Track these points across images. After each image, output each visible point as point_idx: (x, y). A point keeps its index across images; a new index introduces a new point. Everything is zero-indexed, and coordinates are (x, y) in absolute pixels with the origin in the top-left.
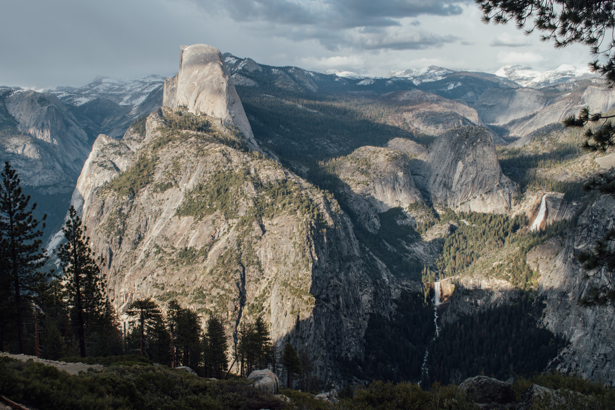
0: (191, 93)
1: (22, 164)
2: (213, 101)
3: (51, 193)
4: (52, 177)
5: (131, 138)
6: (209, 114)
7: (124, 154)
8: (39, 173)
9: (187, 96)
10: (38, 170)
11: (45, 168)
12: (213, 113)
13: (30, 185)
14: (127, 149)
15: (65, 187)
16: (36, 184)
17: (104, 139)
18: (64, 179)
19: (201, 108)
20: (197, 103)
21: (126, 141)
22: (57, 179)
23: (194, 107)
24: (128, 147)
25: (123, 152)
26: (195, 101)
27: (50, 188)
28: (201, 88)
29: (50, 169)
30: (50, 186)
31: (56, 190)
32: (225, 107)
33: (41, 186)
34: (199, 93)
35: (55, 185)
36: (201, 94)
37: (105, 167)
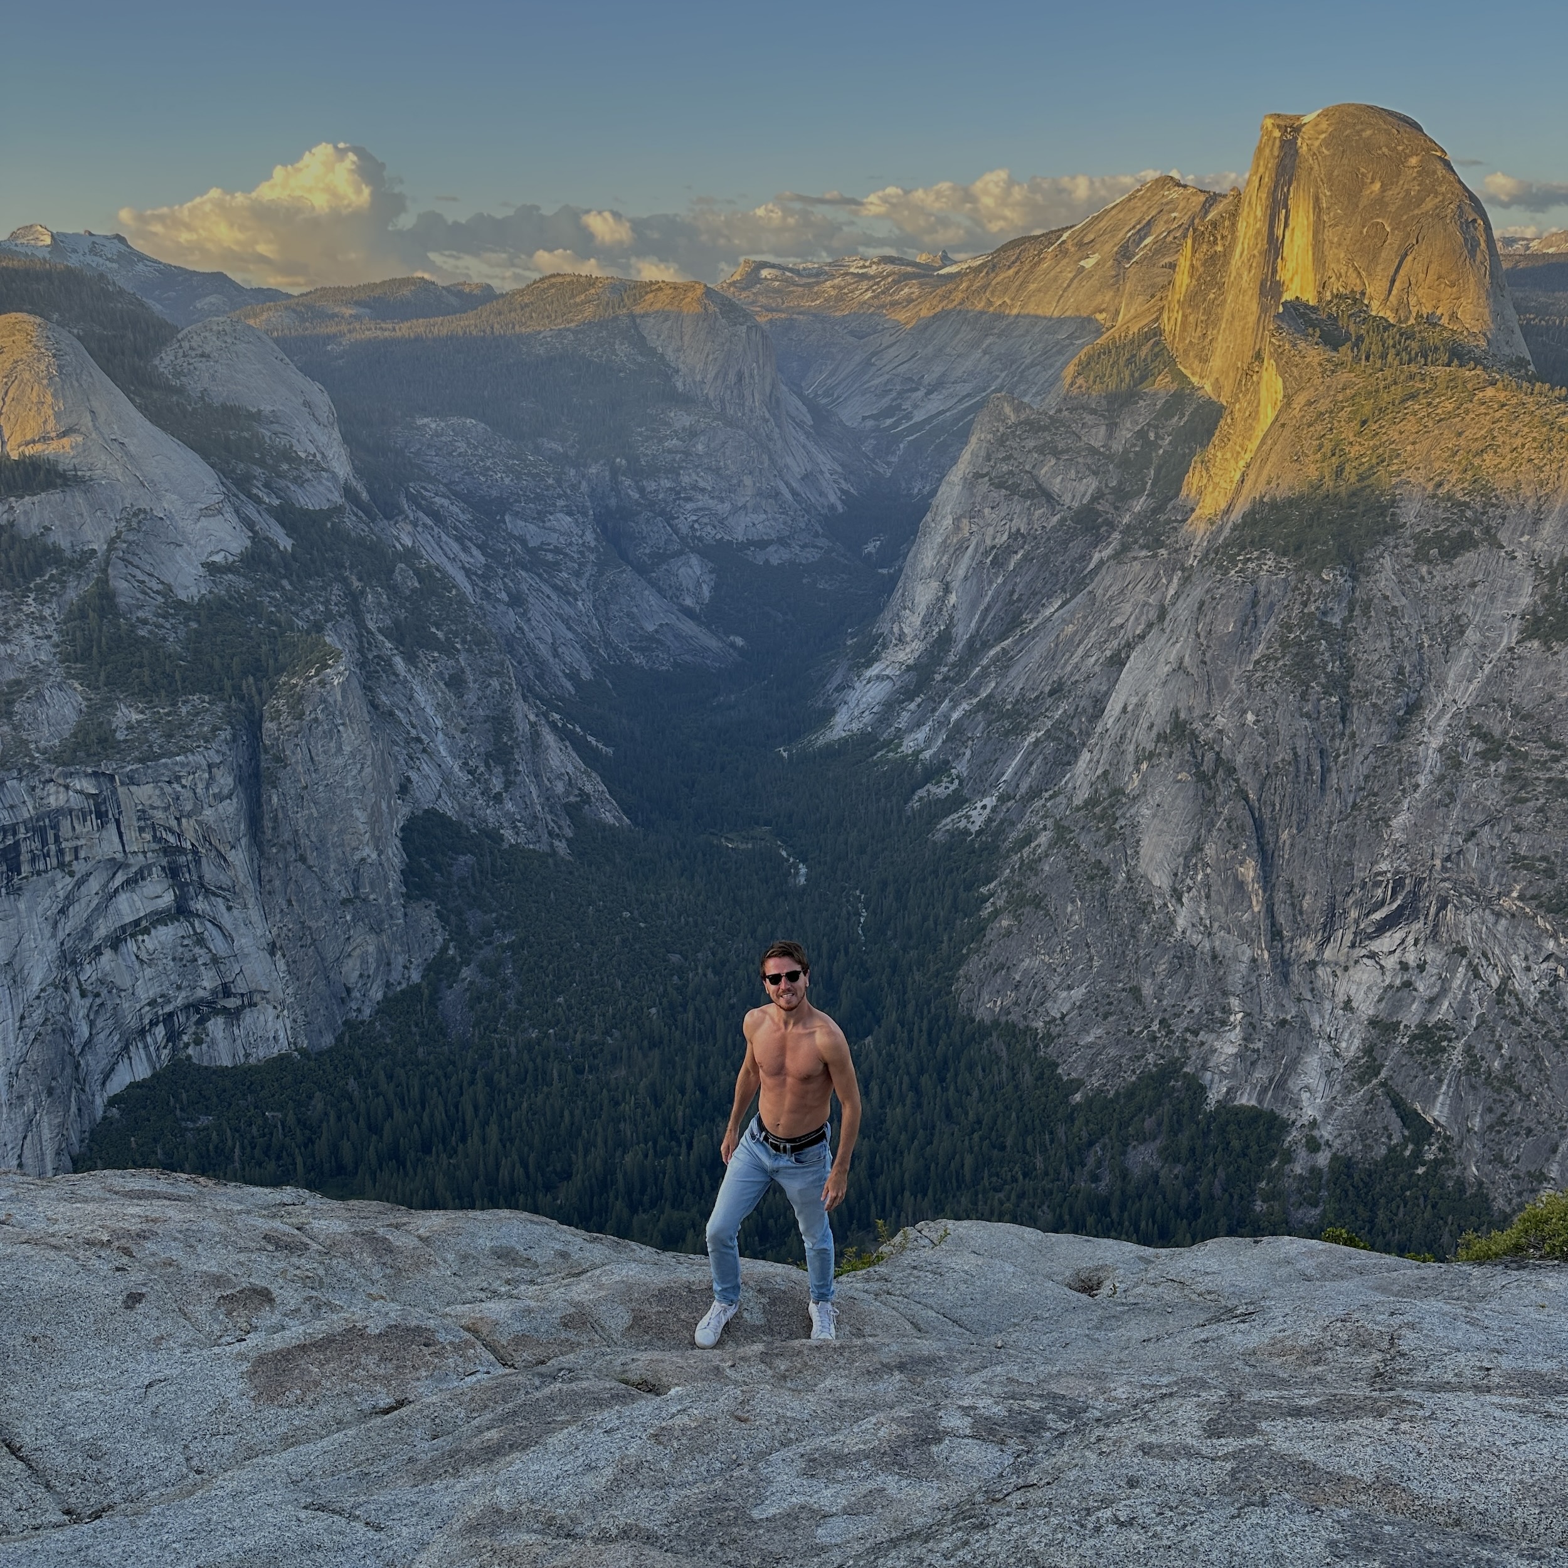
0: (1372, 254)
1: (706, 482)
3: (775, 561)
4: (775, 519)
7: (1067, 451)
8: (744, 507)
9: (1360, 261)
10: (743, 500)
11: (759, 493)
13: (727, 537)
14: (1073, 437)
15: (803, 547)
16: (740, 536)
17: (1007, 409)
18: (803, 526)
19: (1413, 301)
22: (785, 523)
23: (1386, 298)
25: (1061, 445)
26: (1392, 282)
27: (772, 549)
28: (1408, 235)
29: (770, 497)
30: (770, 543)
31: (785, 554)
33: (751, 543)
34: (1402, 255)
35: (782, 541)
36: (1410, 258)
37: (1013, 490)
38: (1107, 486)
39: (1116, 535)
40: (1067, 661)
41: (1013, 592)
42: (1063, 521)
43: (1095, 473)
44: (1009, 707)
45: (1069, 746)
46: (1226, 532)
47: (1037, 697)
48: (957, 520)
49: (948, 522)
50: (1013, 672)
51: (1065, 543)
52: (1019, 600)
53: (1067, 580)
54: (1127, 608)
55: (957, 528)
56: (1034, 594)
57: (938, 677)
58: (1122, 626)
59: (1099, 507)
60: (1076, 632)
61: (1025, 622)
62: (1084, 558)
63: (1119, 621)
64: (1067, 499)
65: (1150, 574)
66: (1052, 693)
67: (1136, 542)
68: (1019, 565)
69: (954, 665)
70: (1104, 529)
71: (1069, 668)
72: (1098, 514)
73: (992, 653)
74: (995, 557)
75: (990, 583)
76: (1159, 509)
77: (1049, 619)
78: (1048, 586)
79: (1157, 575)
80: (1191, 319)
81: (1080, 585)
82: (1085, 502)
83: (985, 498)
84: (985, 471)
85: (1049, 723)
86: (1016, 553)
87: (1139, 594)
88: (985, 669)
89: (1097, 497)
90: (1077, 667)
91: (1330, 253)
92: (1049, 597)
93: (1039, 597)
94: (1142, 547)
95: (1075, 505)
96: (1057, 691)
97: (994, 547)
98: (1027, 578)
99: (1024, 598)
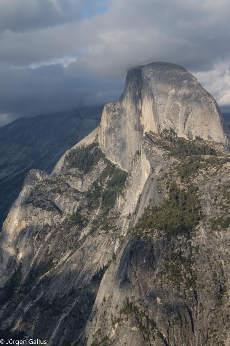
0: (176, 114)
2: (206, 123)
5: (70, 174)
6: (205, 138)
7: (65, 191)
9: (172, 117)
12: (209, 137)
14: (67, 186)
17: (38, 175)
19: (193, 131)
20: (187, 125)
21: (63, 177)
23: (183, 131)
24: (67, 184)
25: (62, 189)
26: (185, 124)
28: (188, 108)
32: (222, 130)
34: (187, 115)
36: (190, 116)
37: (44, 208)
38: (83, 205)
39: (90, 225)
40: (75, 280)
41: (47, 251)
42: (66, 220)
43: (78, 200)
44: (51, 303)
45: (80, 319)
46: (136, 221)
47: (64, 297)
48: (20, 221)
49: (16, 222)
50: (52, 286)
51: (68, 229)
52: (51, 254)
53: (71, 244)
54: (99, 255)
55: (20, 225)
56: (58, 251)
57: (16, 292)
58: (97, 263)
59: (81, 214)
60: (78, 267)
61: (54, 263)
62: (77, 234)
63: (95, 261)
64: (67, 211)
65: (107, 240)
66: (70, 294)
67: (98, 227)
68: (49, 239)
69: (23, 285)
70: (84, 223)
71: (76, 283)
72: (81, 216)
73: (40, 278)
74: (38, 236)
75: (37, 248)
76: (106, 213)
77: (64, 262)
78: (63, 247)
79: (109, 240)
80: (109, 139)
81: (77, 246)
82: (75, 211)
83: (31, 212)
84: (31, 200)
85: (70, 309)
86: (47, 234)
87: (103, 249)
88: (38, 286)
89: (80, 209)
90: (80, 282)
91: (160, 115)
92: (64, 252)
93: (60, 252)
94: (101, 229)
95: (71, 213)
96: (73, 293)
97: (37, 232)
98: (54, 244)
99: (53, 253)
